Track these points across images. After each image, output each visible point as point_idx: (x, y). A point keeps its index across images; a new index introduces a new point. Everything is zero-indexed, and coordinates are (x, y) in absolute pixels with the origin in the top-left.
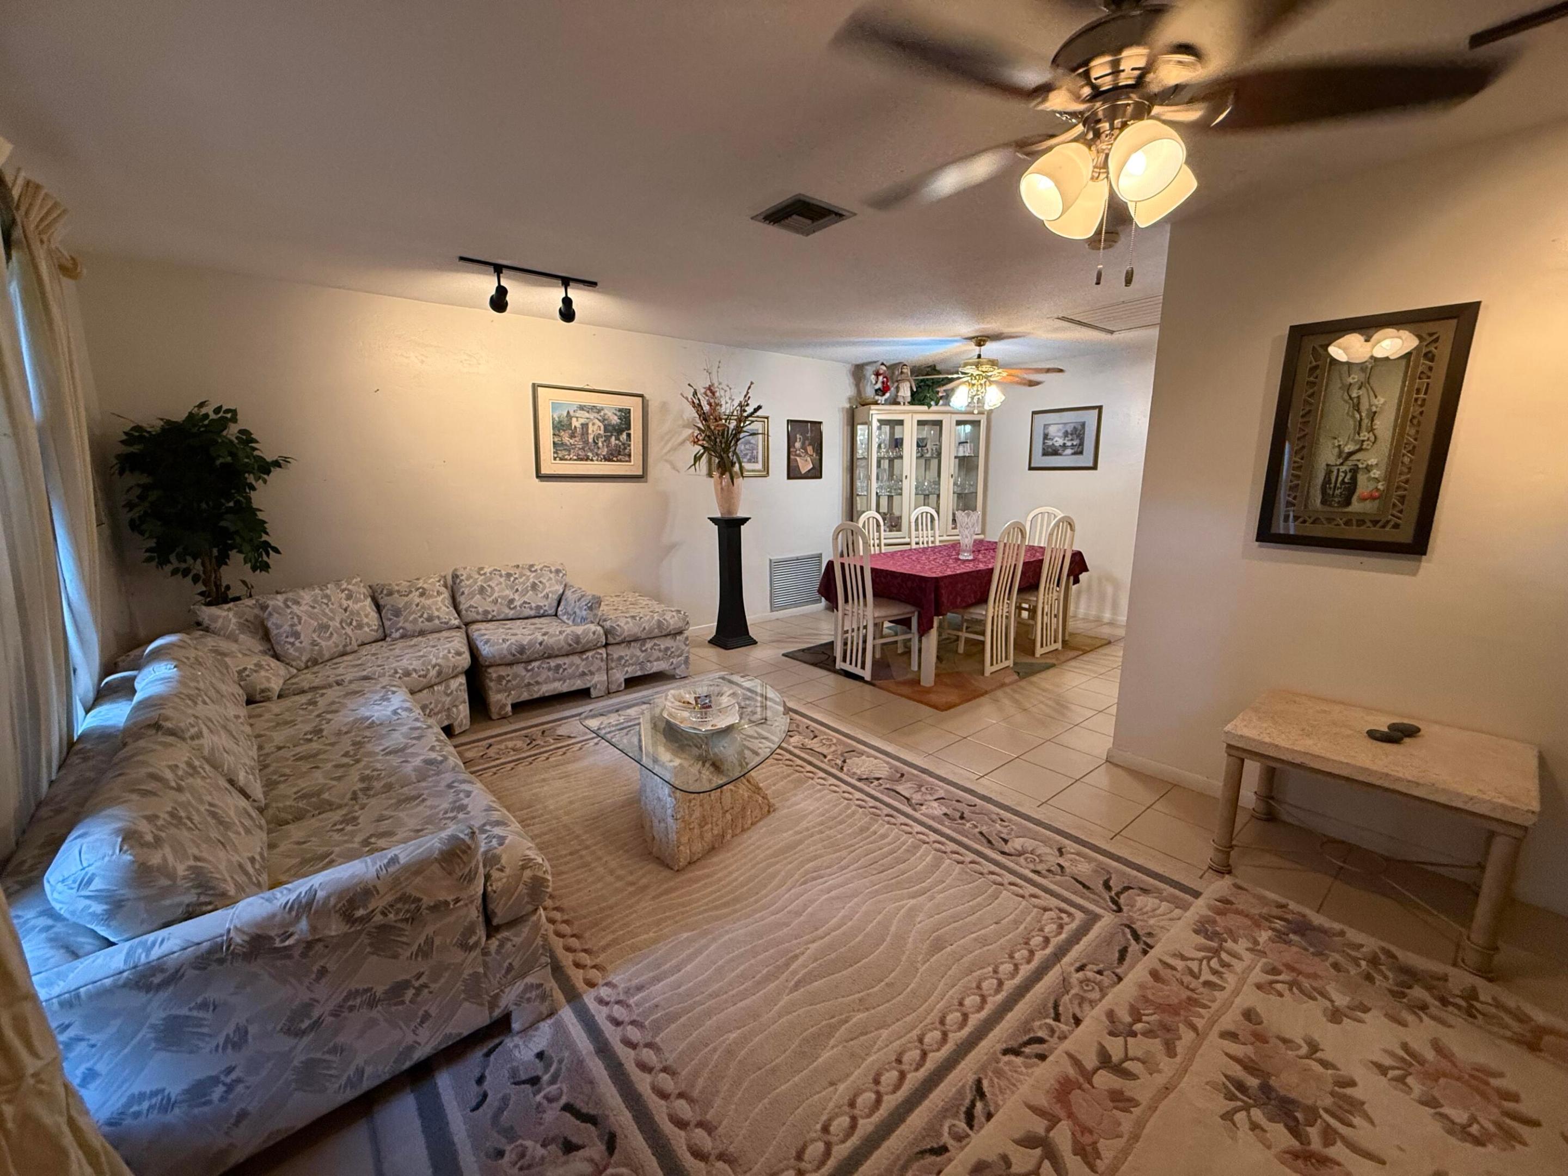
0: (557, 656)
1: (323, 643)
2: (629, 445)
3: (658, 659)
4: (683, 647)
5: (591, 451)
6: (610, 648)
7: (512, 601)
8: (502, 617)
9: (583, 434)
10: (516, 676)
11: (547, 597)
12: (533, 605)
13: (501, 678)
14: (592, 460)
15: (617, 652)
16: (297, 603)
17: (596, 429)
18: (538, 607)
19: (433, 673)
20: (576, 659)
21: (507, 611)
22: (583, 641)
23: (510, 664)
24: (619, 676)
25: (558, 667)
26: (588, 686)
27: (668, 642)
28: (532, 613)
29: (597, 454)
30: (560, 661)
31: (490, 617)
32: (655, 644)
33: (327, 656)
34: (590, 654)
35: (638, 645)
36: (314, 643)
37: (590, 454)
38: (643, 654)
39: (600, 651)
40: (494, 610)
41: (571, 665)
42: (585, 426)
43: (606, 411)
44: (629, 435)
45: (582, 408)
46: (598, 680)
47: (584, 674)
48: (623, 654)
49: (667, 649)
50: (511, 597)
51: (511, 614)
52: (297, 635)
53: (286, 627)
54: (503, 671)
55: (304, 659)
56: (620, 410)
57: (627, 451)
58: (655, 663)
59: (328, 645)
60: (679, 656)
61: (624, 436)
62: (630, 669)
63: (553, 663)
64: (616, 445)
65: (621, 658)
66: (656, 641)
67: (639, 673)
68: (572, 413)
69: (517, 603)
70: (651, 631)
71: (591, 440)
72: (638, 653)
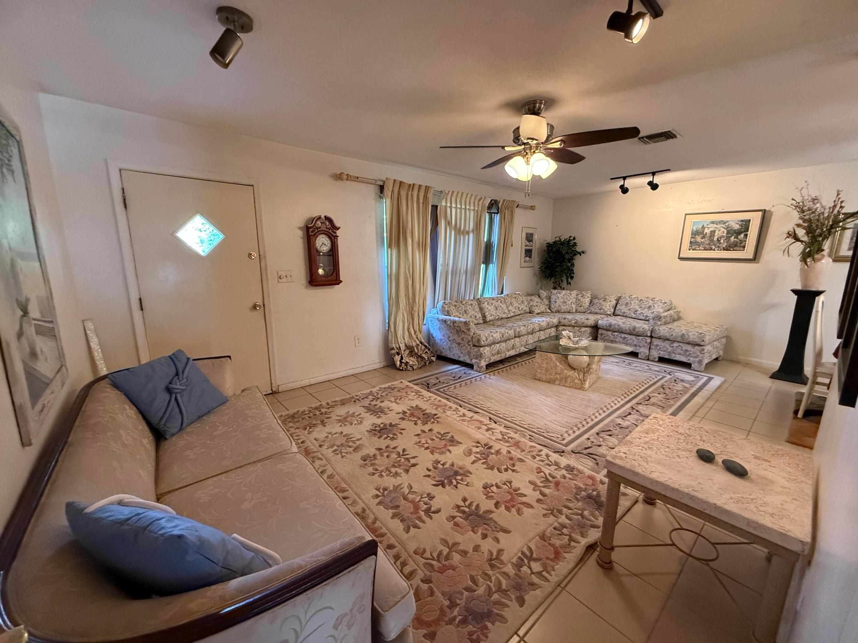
0: (625, 333)
1: (562, 307)
2: (745, 241)
3: (680, 354)
4: (699, 353)
5: (715, 245)
6: (653, 339)
7: (637, 311)
8: (630, 316)
9: (711, 236)
10: (607, 335)
11: (653, 313)
12: (645, 315)
13: (602, 334)
14: (714, 250)
15: (656, 342)
16: (560, 293)
17: (721, 232)
18: (647, 316)
19: (573, 322)
20: (633, 337)
21: (633, 314)
22: (636, 330)
23: (607, 330)
24: (655, 354)
25: (625, 338)
26: (637, 351)
27: (689, 348)
28: (643, 318)
29: (719, 247)
30: (626, 336)
31: (625, 315)
32: (679, 346)
33: (562, 311)
34: (641, 338)
35: (669, 342)
36: (560, 306)
37: (713, 247)
38: (671, 348)
39: (646, 338)
40: (628, 313)
41: (631, 339)
42: (713, 233)
43: (730, 223)
44: (746, 236)
45: (713, 223)
46: (643, 351)
47: (636, 345)
48: (659, 344)
49: (687, 351)
50: (637, 309)
51: (634, 316)
52: (556, 302)
53: (554, 300)
54: (604, 332)
55: (555, 309)
56: (742, 221)
57: (742, 245)
58: (678, 356)
59: (564, 308)
60: (694, 357)
61: (742, 236)
62: (662, 353)
63: (623, 335)
64: (734, 241)
65: (657, 345)
66: (681, 344)
67: (667, 357)
68: (705, 226)
69: (638, 312)
70: (677, 337)
71: (715, 239)
72: (668, 347)
